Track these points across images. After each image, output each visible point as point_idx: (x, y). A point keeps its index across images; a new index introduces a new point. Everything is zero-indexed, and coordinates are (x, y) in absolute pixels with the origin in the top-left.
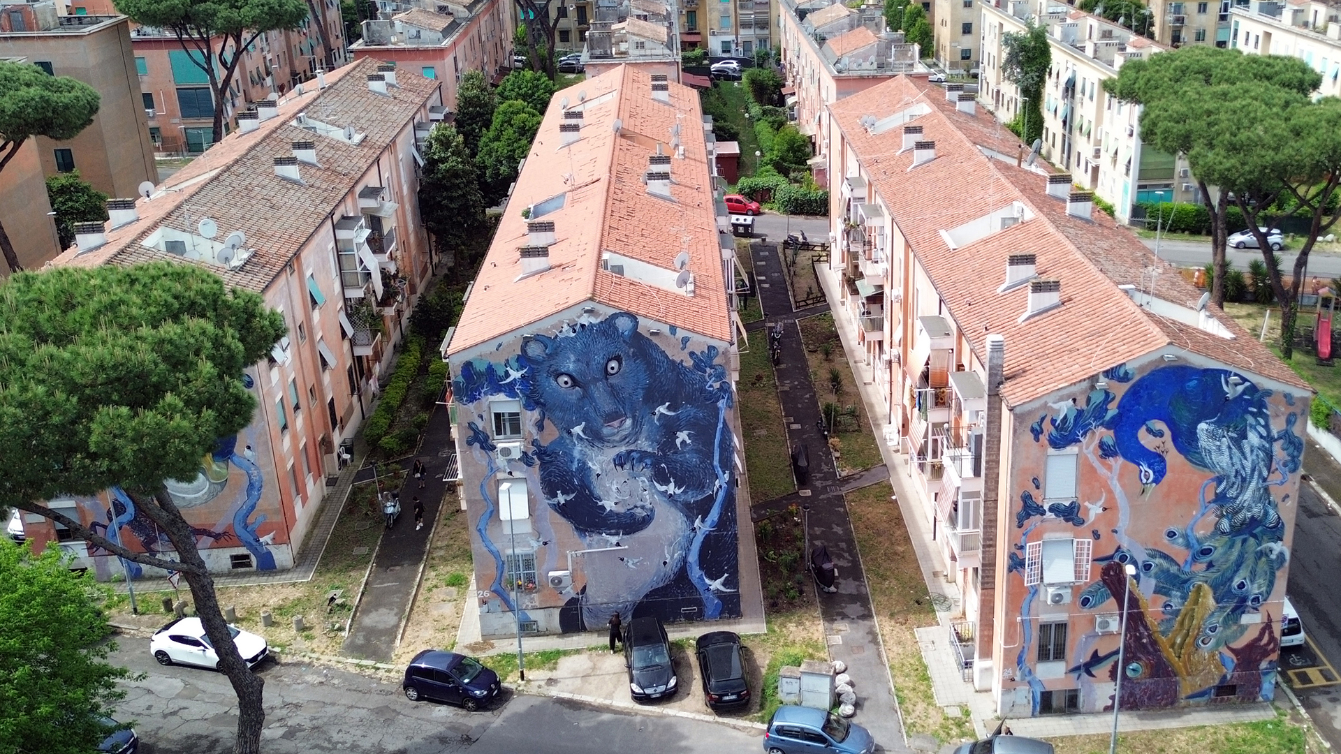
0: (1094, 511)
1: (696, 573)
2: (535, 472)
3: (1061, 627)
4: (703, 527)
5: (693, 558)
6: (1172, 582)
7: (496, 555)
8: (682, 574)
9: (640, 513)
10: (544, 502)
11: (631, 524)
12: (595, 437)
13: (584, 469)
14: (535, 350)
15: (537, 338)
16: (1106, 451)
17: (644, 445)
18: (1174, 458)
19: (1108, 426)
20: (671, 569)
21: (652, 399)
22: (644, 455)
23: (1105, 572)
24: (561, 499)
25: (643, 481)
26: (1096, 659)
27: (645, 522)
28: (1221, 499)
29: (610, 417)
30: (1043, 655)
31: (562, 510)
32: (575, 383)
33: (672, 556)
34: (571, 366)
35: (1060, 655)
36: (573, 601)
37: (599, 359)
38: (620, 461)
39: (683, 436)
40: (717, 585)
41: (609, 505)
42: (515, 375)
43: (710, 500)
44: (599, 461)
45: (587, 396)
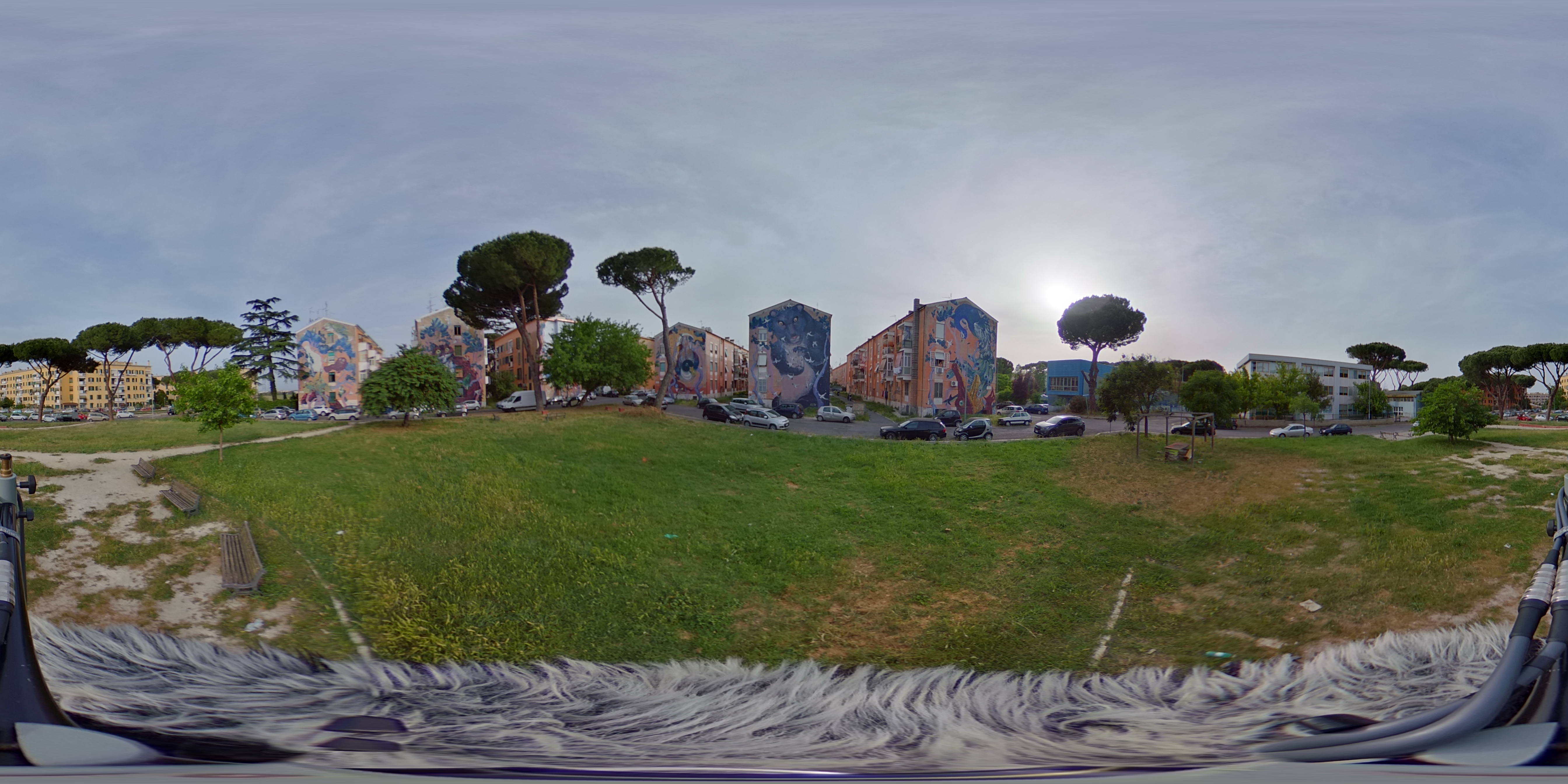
0: (949, 344)
1: (816, 391)
2: (770, 352)
3: (941, 384)
4: (819, 375)
5: (815, 386)
6: (970, 373)
7: (755, 379)
8: (812, 391)
9: (800, 368)
10: (771, 362)
11: (797, 372)
12: (788, 341)
13: (784, 352)
14: (773, 314)
15: (774, 310)
16: (952, 326)
17: (803, 345)
18: (969, 331)
19: (953, 317)
20: (808, 390)
21: (806, 331)
22: (802, 348)
23: (953, 366)
24: (776, 361)
25: (801, 357)
26: (951, 398)
27: (801, 371)
28: (980, 347)
29: (793, 335)
30: (936, 396)
31: (776, 365)
32: (784, 324)
33: (808, 385)
34: (783, 319)
35: (941, 396)
36: (776, 398)
37: (791, 317)
38: (795, 350)
39: (815, 343)
40: (822, 396)
41: (790, 364)
42: (767, 321)
43: (822, 366)
44: (789, 349)
45: (787, 328)
